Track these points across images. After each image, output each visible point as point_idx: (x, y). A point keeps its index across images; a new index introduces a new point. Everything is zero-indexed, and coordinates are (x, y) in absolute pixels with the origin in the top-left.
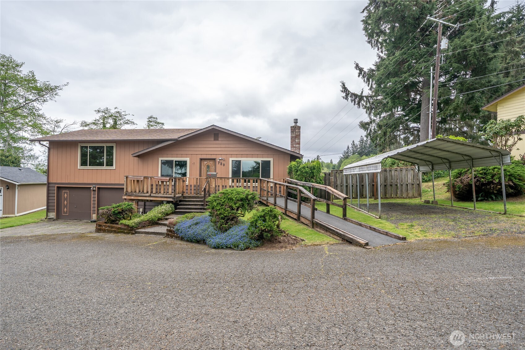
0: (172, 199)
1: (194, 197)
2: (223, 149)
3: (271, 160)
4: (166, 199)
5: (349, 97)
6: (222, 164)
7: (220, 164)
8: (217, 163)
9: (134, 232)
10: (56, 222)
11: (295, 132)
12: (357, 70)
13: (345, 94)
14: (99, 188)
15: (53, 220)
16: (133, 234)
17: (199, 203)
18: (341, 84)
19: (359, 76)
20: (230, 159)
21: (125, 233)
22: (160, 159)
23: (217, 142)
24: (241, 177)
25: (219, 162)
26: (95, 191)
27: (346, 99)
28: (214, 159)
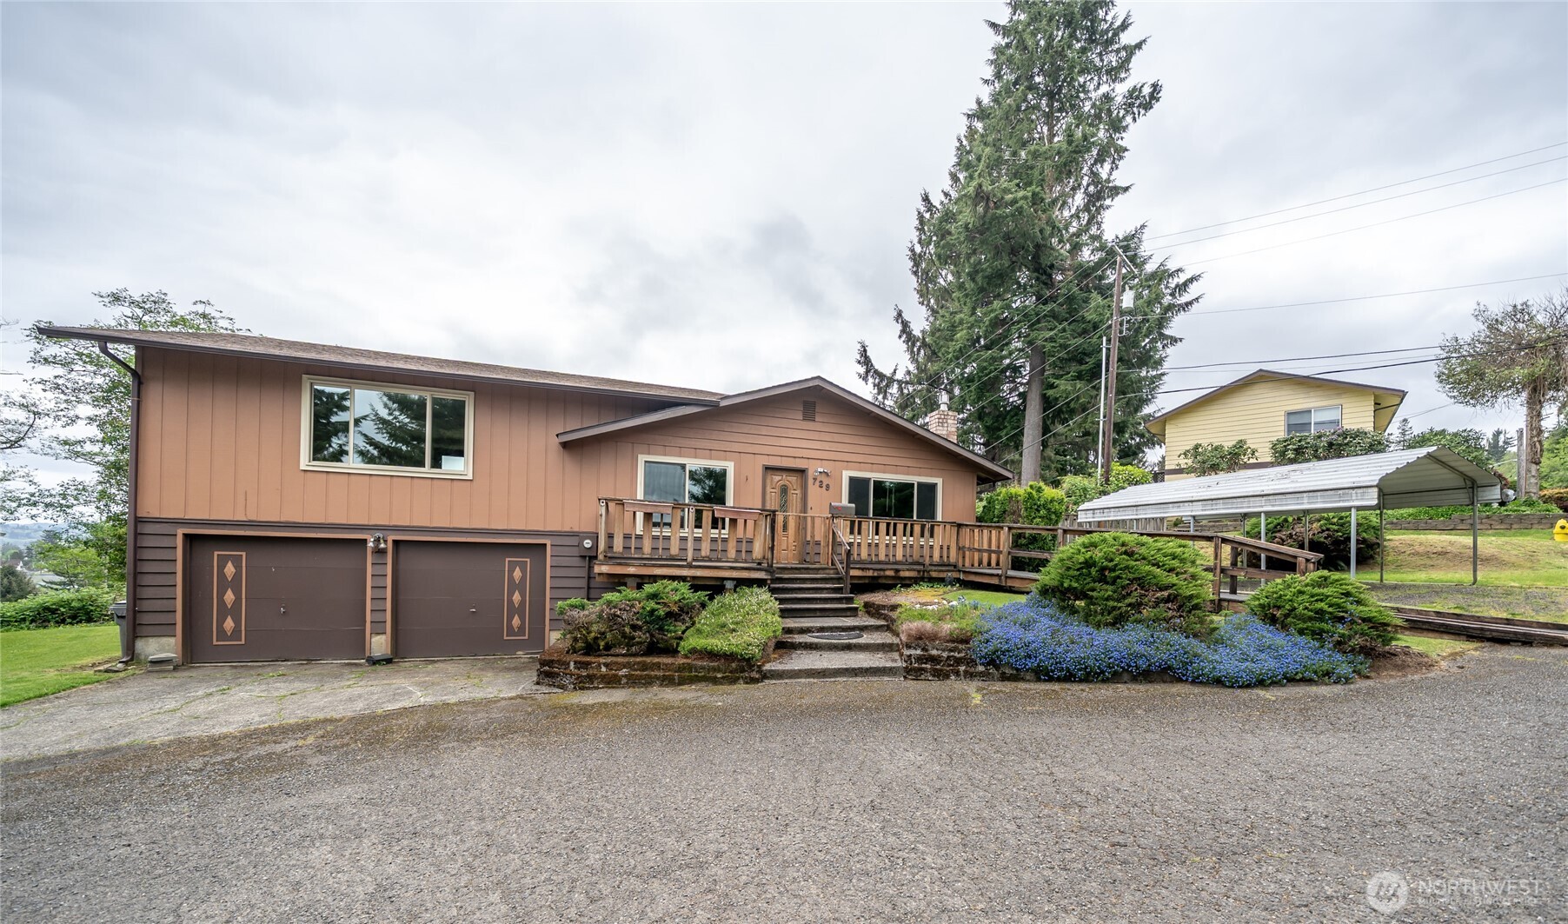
0: (764, 573)
1: (796, 569)
2: (827, 446)
3: (939, 481)
4: (735, 574)
6: (824, 485)
7: (817, 483)
8: (810, 481)
9: (755, 675)
10: (183, 675)
11: (946, 425)
12: (898, 322)
13: (864, 368)
14: (396, 542)
15: (176, 669)
16: (754, 681)
17: (828, 586)
18: (859, 346)
19: (899, 336)
20: (844, 472)
21: (715, 681)
22: (642, 458)
23: (810, 425)
24: (915, 518)
25: (815, 479)
26: (383, 552)
28: (802, 472)
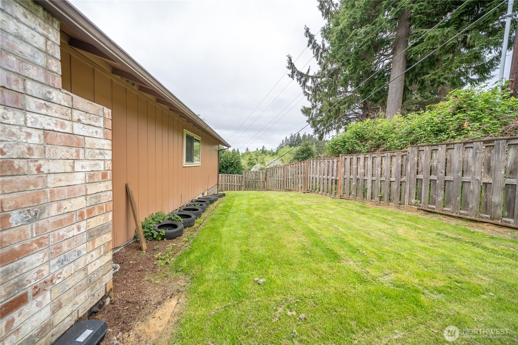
5: (295, 76)
12: (307, 36)
13: (291, 70)
18: (287, 58)
19: (308, 46)
27: (291, 77)
